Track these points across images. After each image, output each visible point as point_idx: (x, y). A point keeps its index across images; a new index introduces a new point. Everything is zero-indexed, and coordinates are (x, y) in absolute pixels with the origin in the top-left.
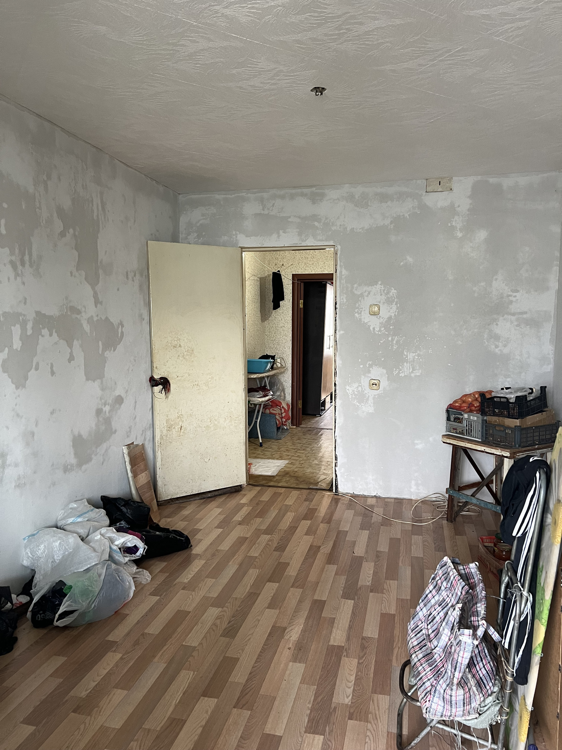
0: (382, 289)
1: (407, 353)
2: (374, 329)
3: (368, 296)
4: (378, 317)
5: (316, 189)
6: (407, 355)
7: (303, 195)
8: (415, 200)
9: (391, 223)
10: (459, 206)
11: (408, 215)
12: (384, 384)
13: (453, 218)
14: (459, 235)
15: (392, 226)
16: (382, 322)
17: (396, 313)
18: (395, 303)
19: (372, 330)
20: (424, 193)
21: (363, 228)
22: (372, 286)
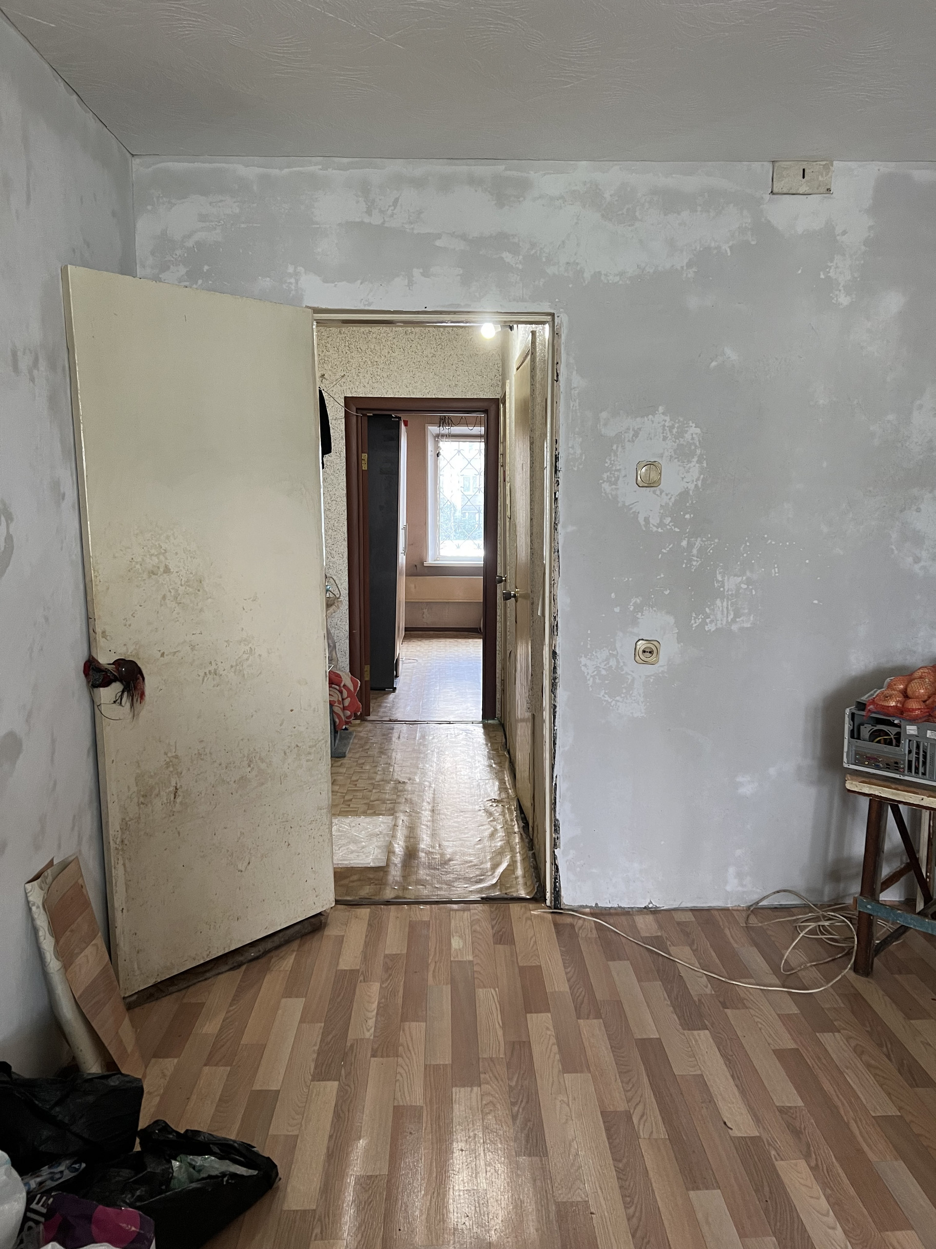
0: (667, 424)
1: (723, 577)
2: (647, 520)
3: (633, 441)
4: (658, 492)
5: (506, 169)
6: (723, 582)
7: (473, 181)
8: (745, 212)
9: (690, 265)
10: (844, 233)
11: (731, 248)
12: (669, 649)
13: (832, 261)
14: (844, 300)
15: (691, 274)
16: (667, 504)
17: (700, 483)
18: (695, 459)
19: (642, 523)
20: (767, 197)
21: (621, 274)
22: (642, 417)
